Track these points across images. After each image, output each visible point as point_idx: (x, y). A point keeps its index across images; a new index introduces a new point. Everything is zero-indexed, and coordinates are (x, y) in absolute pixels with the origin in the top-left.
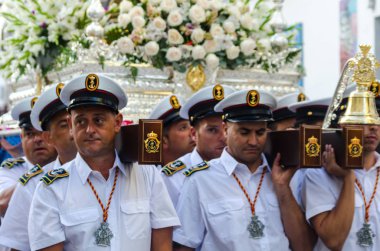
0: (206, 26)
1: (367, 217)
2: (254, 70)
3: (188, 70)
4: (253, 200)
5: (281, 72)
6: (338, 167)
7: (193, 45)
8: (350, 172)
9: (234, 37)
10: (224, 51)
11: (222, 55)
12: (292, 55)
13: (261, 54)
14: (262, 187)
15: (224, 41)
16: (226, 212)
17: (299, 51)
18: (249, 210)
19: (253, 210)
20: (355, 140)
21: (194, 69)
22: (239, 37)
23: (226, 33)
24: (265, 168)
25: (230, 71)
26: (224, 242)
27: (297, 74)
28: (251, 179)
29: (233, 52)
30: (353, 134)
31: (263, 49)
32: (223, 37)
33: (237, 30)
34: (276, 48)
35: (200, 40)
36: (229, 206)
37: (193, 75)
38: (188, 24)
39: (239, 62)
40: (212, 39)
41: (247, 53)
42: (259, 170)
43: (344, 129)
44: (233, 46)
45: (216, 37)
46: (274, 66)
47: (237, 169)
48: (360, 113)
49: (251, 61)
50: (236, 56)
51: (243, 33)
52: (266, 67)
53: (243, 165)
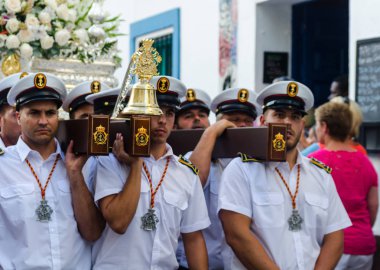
0: (21, 17)
1: (152, 203)
2: (69, 60)
3: (3, 59)
4: (43, 185)
5: (96, 62)
6: (126, 154)
7: (8, 34)
8: (138, 160)
9: (48, 28)
10: (38, 41)
11: (36, 45)
12: (108, 46)
13: (77, 44)
14: (54, 174)
15: (39, 31)
16: (17, 196)
17: (114, 42)
18: (40, 195)
19: (43, 195)
20: (142, 130)
21: (10, 58)
22: (54, 27)
23: (41, 24)
24: (59, 156)
25: (45, 60)
26: (15, 224)
27: (114, 65)
28: (44, 165)
29: (47, 42)
30: (140, 124)
31: (78, 39)
32: (37, 27)
33: (52, 21)
34: (93, 39)
35: (15, 29)
36: (19, 190)
37: (9, 63)
38: (4, 14)
39: (53, 52)
40: (26, 29)
41: (61, 44)
42: (52, 157)
43: (132, 119)
44: (48, 37)
45: (30, 27)
46: (90, 56)
47: (30, 155)
48: (142, 104)
49: (67, 51)
50: (51, 46)
51: (58, 24)
52: (82, 57)
53: (35, 152)
